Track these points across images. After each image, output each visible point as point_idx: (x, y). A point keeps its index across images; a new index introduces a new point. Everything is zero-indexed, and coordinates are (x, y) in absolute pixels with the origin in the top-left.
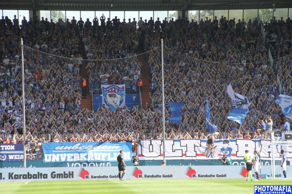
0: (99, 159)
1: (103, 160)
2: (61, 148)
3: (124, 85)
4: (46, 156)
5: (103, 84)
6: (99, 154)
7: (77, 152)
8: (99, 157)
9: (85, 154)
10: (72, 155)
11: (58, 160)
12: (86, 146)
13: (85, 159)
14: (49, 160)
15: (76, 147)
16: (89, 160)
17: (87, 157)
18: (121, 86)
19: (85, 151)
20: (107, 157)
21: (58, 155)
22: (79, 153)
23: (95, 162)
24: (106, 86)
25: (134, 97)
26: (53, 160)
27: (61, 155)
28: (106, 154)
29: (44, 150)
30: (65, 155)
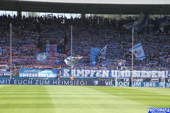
0: (43, 76)
1: (45, 77)
2: (27, 71)
3: (56, 45)
4: (20, 74)
5: (47, 44)
6: (43, 74)
7: (33, 73)
8: (43, 75)
9: (37, 74)
10: (31, 74)
11: (25, 76)
12: (38, 70)
13: (37, 76)
14: (21, 76)
15: (33, 71)
16: (39, 76)
17: (38, 75)
18: (55, 45)
19: (37, 73)
20: (47, 75)
21: (25, 74)
22: (35, 73)
23: (41, 78)
24: (48, 45)
25: (60, 50)
26: (23, 76)
27: (27, 74)
28: (46, 74)
29: (20, 72)
30: (29, 74)
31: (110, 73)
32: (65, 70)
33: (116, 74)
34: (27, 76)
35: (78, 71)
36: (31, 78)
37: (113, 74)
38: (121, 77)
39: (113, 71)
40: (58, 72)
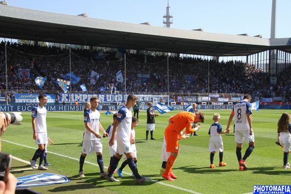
2: (23, 96)
4: (16, 100)
7: (31, 98)
10: (28, 100)
11: (22, 102)
12: (35, 96)
14: (18, 102)
15: (31, 96)
16: (37, 102)
21: (22, 99)
27: (24, 100)
29: (16, 97)
31: (105, 97)
32: (63, 95)
33: (110, 98)
34: (24, 102)
35: (76, 95)
36: (28, 103)
37: (107, 98)
38: (115, 101)
39: (107, 96)
40: (57, 98)
